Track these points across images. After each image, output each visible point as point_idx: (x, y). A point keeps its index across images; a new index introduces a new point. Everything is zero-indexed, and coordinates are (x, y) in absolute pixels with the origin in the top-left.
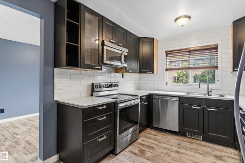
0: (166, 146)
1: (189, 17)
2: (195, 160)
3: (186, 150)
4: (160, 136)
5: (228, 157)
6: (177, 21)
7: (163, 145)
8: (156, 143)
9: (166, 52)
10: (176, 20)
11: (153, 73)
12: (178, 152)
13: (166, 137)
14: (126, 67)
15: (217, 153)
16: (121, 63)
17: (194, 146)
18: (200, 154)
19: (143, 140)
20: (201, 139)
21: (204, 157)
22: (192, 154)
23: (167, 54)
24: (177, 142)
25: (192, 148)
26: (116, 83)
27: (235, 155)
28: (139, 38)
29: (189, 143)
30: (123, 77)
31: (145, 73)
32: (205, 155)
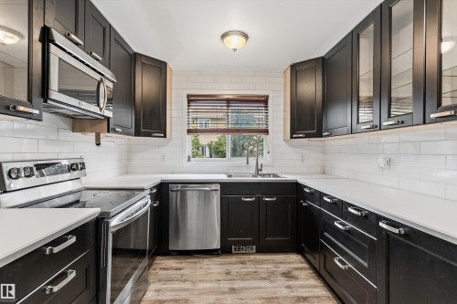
0: (208, 285)
1: (246, 36)
2: (264, 295)
3: (243, 280)
4: (188, 267)
5: (296, 269)
6: (226, 39)
7: (202, 285)
8: (188, 285)
9: (188, 96)
10: (224, 36)
11: (165, 136)
12: (233, 290)
13: (198, 265)
14: (108, 119)
15: (283, 268)
16: (98, 105)
17: (250, 268)
18: (264, 279)
19: (158, 291)
20: (254, 251)
21: (271, 282)
22: (255, 285)
23: (189, 101)
24: (223, 269)
25: (248, 274)
26: (78, 161)
27: (301, 263)
28: (136, 54)
29: (241, 266)
30: (98, 144)
31: (149, 135)
32: (272, 279)
